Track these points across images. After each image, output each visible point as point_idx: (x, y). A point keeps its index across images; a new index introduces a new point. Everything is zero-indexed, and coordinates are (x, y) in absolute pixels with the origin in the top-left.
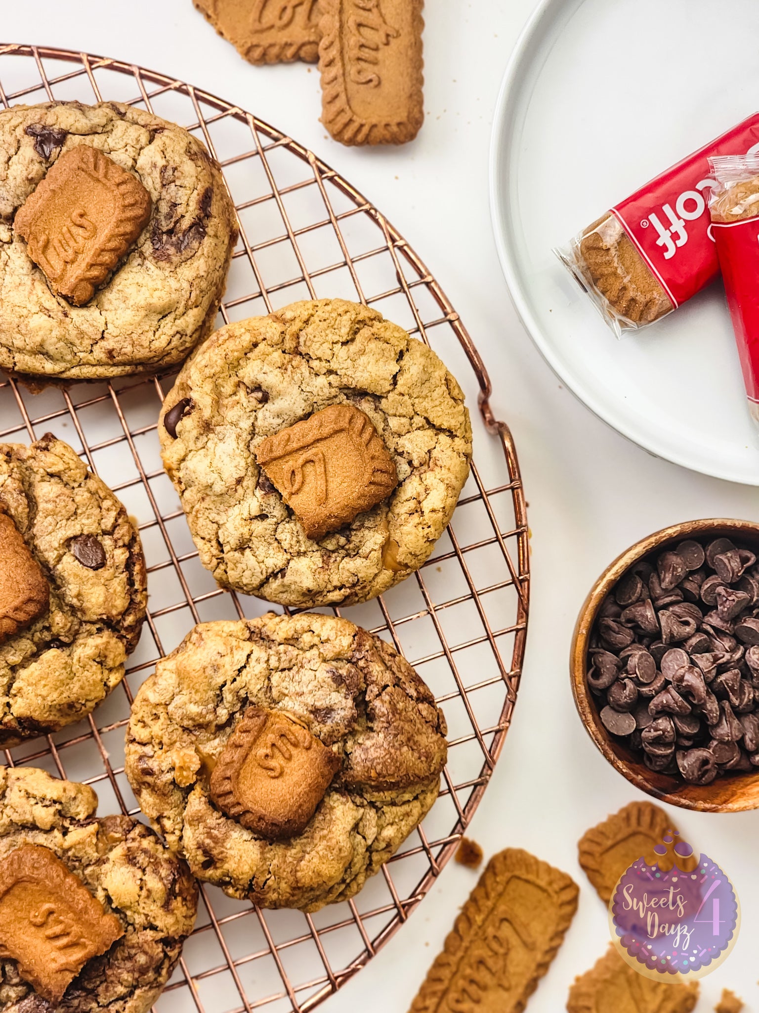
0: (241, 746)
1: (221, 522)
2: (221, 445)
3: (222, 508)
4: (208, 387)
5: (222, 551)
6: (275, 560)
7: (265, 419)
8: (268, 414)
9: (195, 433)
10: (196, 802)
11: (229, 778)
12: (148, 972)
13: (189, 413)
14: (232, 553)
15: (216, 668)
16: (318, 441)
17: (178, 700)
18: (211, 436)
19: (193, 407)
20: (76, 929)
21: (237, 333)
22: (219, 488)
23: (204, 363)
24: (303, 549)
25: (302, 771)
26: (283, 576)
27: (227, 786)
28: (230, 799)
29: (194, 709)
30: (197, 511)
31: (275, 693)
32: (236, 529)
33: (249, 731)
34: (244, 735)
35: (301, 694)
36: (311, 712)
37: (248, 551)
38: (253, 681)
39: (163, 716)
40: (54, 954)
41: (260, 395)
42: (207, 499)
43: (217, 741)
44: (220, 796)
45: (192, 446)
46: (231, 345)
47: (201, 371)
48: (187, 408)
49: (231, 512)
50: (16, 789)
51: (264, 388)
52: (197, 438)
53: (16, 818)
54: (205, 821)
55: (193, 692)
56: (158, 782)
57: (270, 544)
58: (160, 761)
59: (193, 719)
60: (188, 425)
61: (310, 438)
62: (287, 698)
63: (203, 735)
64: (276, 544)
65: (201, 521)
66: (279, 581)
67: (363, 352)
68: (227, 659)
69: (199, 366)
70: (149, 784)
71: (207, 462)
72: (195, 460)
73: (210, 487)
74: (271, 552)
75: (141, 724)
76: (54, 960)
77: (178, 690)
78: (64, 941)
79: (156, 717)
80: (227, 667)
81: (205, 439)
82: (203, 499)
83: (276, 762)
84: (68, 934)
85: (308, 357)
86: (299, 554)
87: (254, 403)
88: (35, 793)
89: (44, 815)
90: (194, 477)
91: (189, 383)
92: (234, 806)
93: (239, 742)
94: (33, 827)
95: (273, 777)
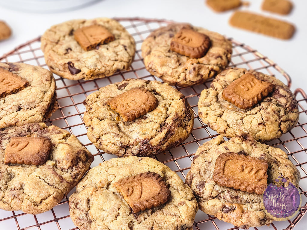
2: (84, 57)
3: (104, 58)
6: (121, 48)
10: (203, 60)
11: (193, 49)
13: (73, 64)
17: (171, 66)
18: (81, 60)
20: (247, 80)
22: (97, 56)
24: (118, 42)
25: (189, 34)
27: (196, 49)
28: (200, 49)
29: (173, 61)
33: (178, 45)
37: (118, 53)
39: (176, 69)
40: (257, 85)
41: (69, 50)
42: (101, 60)
44: (199, 52)
45: (84, 65)
47: (60, 60)
48: (71, 64)
50: (205, 102)
51: (67, 49)
52: (81, 63)
53: (215, 100)
54: (209, 57)
55: (167, 61)
56: (197, 66)
59: (176, 62)
60: (77, 65)
64: (116, 47)
68: (156, 54)
70: (198, 70)
71: (89, 60)
73: (97, 59)
76: (259, 85)
77: (168, 66)
78: (252, 83)
79: (177, 71)
82: (101, 62)
83: (187, 39)
84: (249, 82)
88: (205, 96)
90: (93, 63)
91: (63, 64)
93: (182, 47)
94: (217, 96)
95: (192, 40)
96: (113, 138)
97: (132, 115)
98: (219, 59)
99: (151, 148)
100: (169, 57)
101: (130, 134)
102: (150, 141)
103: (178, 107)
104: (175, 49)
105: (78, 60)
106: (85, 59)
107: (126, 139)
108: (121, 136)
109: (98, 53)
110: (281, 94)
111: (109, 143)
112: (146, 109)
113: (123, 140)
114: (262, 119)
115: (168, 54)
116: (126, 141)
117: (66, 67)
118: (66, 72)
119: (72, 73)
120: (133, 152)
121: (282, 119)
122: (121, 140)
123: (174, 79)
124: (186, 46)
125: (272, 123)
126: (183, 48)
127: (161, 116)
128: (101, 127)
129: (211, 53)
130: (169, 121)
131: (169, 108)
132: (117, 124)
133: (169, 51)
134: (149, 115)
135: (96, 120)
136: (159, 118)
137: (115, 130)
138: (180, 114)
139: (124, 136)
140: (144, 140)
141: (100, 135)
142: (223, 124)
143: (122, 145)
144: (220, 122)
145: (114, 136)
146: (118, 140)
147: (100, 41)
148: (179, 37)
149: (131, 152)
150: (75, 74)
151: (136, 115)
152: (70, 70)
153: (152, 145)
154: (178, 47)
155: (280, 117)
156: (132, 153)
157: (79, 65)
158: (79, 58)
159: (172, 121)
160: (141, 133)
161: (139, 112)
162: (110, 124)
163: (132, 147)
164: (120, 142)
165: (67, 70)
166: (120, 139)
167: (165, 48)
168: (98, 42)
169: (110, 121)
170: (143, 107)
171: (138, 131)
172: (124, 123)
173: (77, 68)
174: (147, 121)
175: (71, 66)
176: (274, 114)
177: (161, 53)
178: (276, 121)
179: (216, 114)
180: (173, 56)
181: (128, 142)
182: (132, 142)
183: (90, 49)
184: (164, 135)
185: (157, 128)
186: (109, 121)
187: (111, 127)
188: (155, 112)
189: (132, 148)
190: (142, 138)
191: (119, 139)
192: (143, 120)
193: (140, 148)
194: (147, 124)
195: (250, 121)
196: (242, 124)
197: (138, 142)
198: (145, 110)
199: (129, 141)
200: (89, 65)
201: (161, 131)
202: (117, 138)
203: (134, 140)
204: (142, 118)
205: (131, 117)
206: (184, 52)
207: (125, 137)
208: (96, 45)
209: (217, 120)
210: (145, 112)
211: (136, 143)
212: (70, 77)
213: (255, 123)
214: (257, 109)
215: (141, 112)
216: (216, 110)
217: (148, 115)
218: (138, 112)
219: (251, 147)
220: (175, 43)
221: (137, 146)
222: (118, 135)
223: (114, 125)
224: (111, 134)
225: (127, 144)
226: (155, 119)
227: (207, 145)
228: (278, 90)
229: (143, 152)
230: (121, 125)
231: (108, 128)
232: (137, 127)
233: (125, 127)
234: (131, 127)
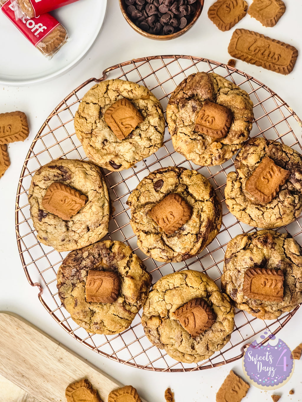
0: (207, 130)
1: (144, 147)
2: (121, 151)
3: (139, 147)
4: (105, 157)
5: (152, 146)
6: (152, 129)
7: (112, 139)
8: (110, 139)
9: (119, 159)
10: (226, 141)
11: (217, 132)
12: (277, 148)
13: (113, 162)
14: (152, 142)
15: (186, 142)
16: (116, 122)
17: (197, 152)
18: (119, 154)
19: (112, 160)
20: (268, 170)
21: (88, 152)
22: (134, 149)
23: (98, 160)
24: (148, 122)
25: (211, 111)
26: (156, 127)
27: (219, 132)
28: (223, 131)
29: (199, 146)
30: (142, 155)
31: (190, 123)
32: (145, 142)
33: (203, 129)
34: (204, 130)
35: (190, 116)
36: (194, 112)
37: (151, 138)
38: (188, 130)
39: (203, 155)
40: (276, 175)
41: (105, 142)
42: (138, 152)
43: (207, 138)
44: (223, 134)
45: (123, 159)
46: (92, 153)
47: (101, 160)
48: (112, 162)
49: (140, 144)
50: (231, 195)
51: (103, 141)
52: (120, 158)
53: (239, 193)
54: (231, 138)
55: (194, 147)
56: (222, 153)
57: (148, 132)
58: (216, 154)
59: (202, 146)
60: (117, 161)
61: (115, 125)
62: (191, 120)
63: (206, 143)
64: (147, 130)
65: (144, 153)
66: (158, 128)
67: (88, 114)
68: (183, 139)
69: (99, 161)
70: (223, 156)
71: (127, 154)
72: (127, 158)
73: (134, 152)
74: (150, 131)
75: (207, 162)
76: (278, 175)
77: (195, 152)
78: (272, 173)
79: (204, 157)
80: (185, 138)
81: (120, 156)
82: (138, 153)
83: (210, 119)
84: (269, 172)
85: (92, 130)
86: (149, 123)
87: (107, 143)
88: (231, 189)
89: (237, 185)
90: (132, 157)
91: (105, 163)
92: (225, 130)
93: (206, 131)
94: (241, 188)
95: (215, 120)
96: (160, 252)
98: (242, 137)
100: (195, 140)
101: (173, 247)
102: (190, 252)
103: (209, 211)
105: (116, 155)
106: (123, 153)
107: (171, 253)
108: (166, 251)
110: (297, 179)
113: (168, 254)
114: (280, 213)
115: (194, 136)
116: (171, 255)
117: (108, 164)
118: (109, 167)
119: (114, 168)
121: (296, 208)
122: (167, 255)
124: (210, 128)
125: (288, 215)
127: (196, 225)
128: (148, 242)
129: (234, 131)
130: (203, 229)
131: (202, 214)
132: (162, 239)
133: (194, 133)
134: (187, 227)
135: (143, 234)
136: (194, 229)
137: (160, 245)
138: (211, 218)
139: (169, 250)
140: (185, 253)
141: (149, 248)
142: (247, 219)
144: (244, 217)
148: (202, 118)
150: (117, 169)
152: (112, 166)
155: (294, 207)
157: (119, 161)
158: (117, 153)
159: (205, 229)
160: (182, 248)
162: (156, 240)
163: (176, 258)
167: (190, 128)
168: (130, 131)
171: (180, 246)
172: (167, 235)
173: (118, 164)
174: (185, 232)
176: (290, 206)
177: (187, 137)
178: (292, 211)
179: (241, 209)
180: (199, 138)
182: (175, 254)
184: (200, 245)
185: (195, 240)
186: (155, 236)
187: (157, 242)
188: (191, 222)
190: (183, 252)
191: (165, 254)
192: (181, 232)
193: (182, 257)
194: (186, 237)
195: (270, 216)
196: (263, 219)
197: (181, 254)
199: (173, 254)
201: (197, 242)
202: (163, 253)
203: (177, 253)
204: (181, 230)
207: (170, 251)
208: (130, 134)
209: (242, 215)
210: (183, 225)
211: (179, 255)
213: (273, 218)
214: (275, 202)
216: (242, 204)
219: (270, 251)
220: (199, 126)
221: (180, 257)
222: (164, 249)
223: (159, 240)
224: (158, 249)
225: (172, 257)
226: (191, 231)
227: (235, 247)
228: (294, 173)
230: (165, 238)
231: (155, 243)
232: (178, 242)
233: (168, 239)
234: (173, 240)
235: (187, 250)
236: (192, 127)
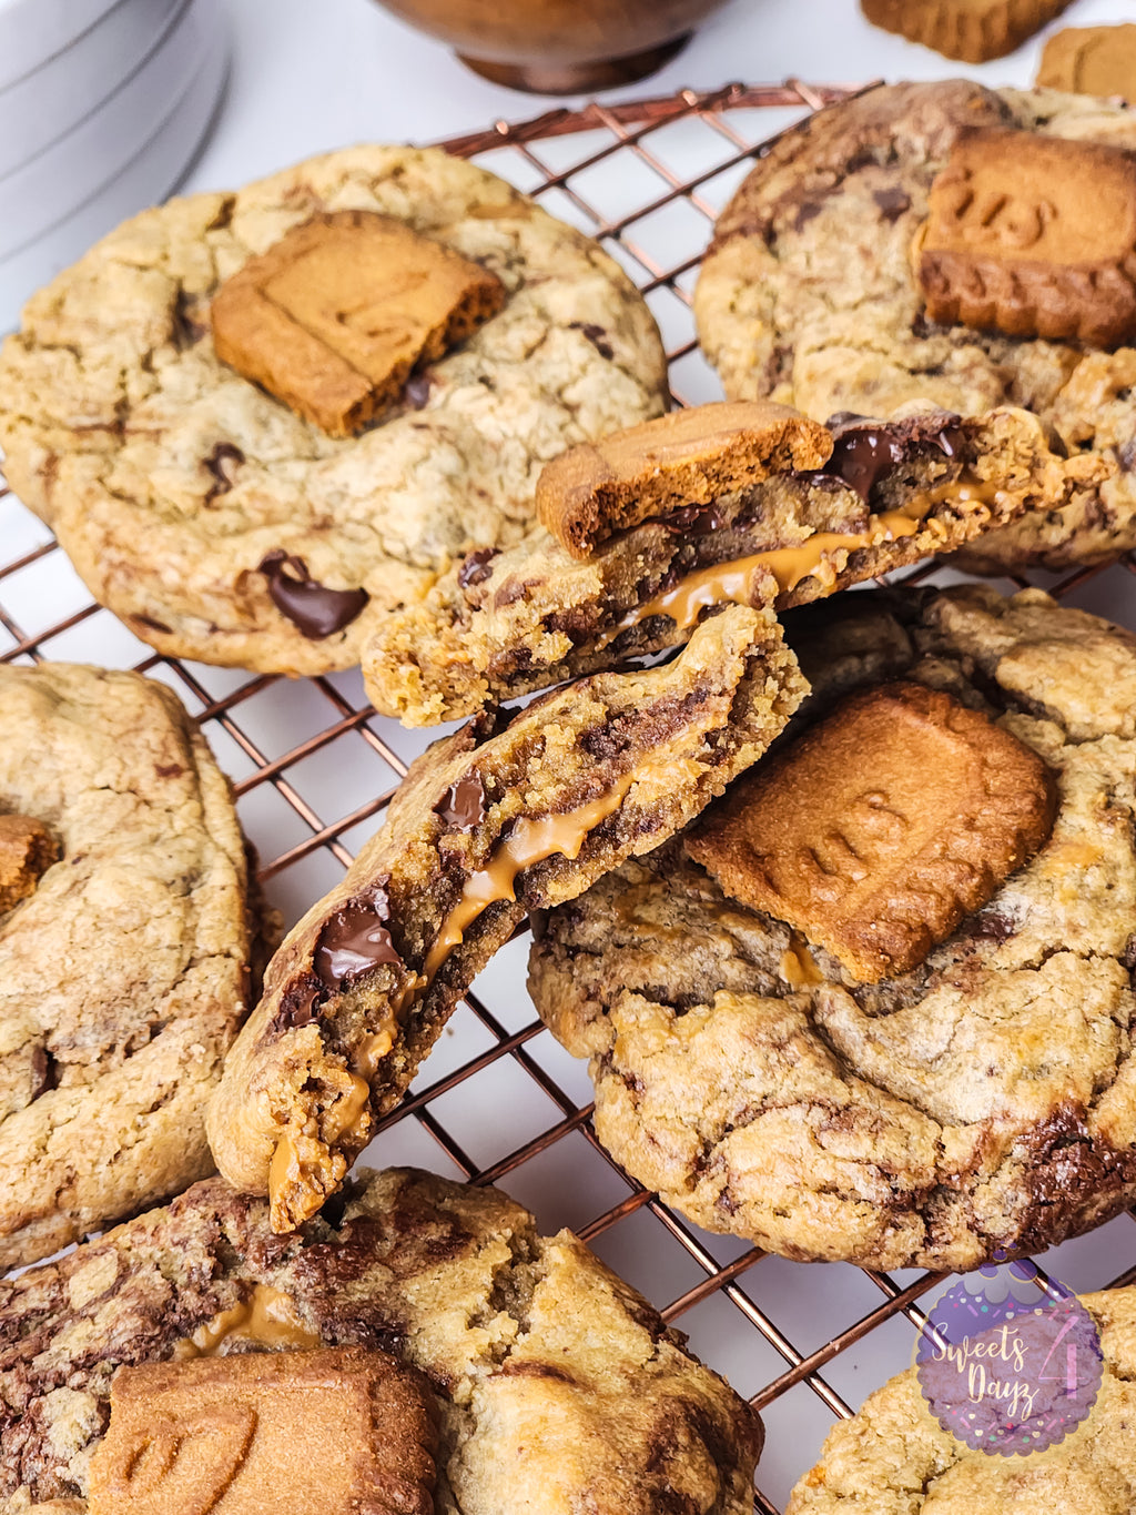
0: (1015, 280)
1: (524, 455)
2: (354, 491)
6: (571, 349)
9: (340, 544)
11: (1092, 280)
13: (300, 564)
18: (338, 517)
19: (280, 557)
22: (447, 462)
24: (531, 312)
25: (1019, 170)
26: (599, 330)
31: (880, 287)
32: (525, 409)
34: (989, 284)
35: (865, 251)
36: (894, 221)
38: (870, 320)
42: (481, 483)
43: (1028, 360)
45: (373, 549)
48: (288, 569)
49: (494, 435)
52: (352, 539)
60: (328, 565)
62: (884, 270)
68: (842, 374)
71: (397, 500)
72: (399, 527)
73: (449, 480)
80: (857, 366)
81: (350, 525)
82: (482, 495)
91: (230, 577)
93: (1005, 283)
95: (1055, 213)
96: (816, 1140)
97: (910, 930)
99: (1113, 1169)
100: (934, 371)
101: (930, 1082)
102: (1094, 1115)
104: (957, 302)
105: (319, 521)
106: (372, 504)
107: (914, 1138)
108: (866, 1121)
109: (444, 435)
111: (793, 1193)
112: (995, 863)
113: (887, 1148)
115: (922, 352)
116: (914, 1151)
117: (258, 597)
118: (264, 630)
119: (311, 630)
120: (988, 1227)
122: (879, 1156)
123: (1022, 530)
124: (1036, 265)
126: (1018, 290)
127: (1110, 887)
128: (695, 1070)
133: (919, 329)
134: (1025, 904)
135: (644, 1017)
136: (1098, 915)
137: (808, 1073)
139: (888, 1110)
140: (1048, 1124)
141: (708, 1130)
143: (895, 1191)
145: (822, 1129)
146: (861, 1154)
147: (419, 338)
148: (961, 212)
149: (970, 1227)
150: (332, 632)
151: (933, 924)
152: (287, 611)
153: (1111, 1150)
154: (979, 286)
156: (981, 1234)
157: (342, 556)
158: (320, 509)
160: (1013, 1066)
161: (949, 898)
162: (763, 1037)
163: (967, 1188)
164: (873, 1169)
165: (269, 616)
166: (867, 1142)
167: (884, 312)
168: (408, 353)
169: (755, 1011)
170: (969, 846)
171: (989, 1055)
172: (856, 995)
173: (336, 583)
174: (1022, 950)
175: (287, 582)
177: (869, 357)
180: (961, 357)
181: (934, 1153)
182: (959, 1149)
183: (366, 415)
185: (1117, 1001)
186: (753, 1009)
187: (774, 1056)
189: (972, 1192)
190: (1029, 1107)
191: (864, 1147)
192: (985, 949)
193: (1031, 1183)
194: (1034, 987)
197: (1009, 1142)
198: (987, 872)
199: (940, 1146)
200: (413, 541)
202: (844, 1137)
203: (975, 1134)
204: (978, 935)
205: (901, 946)
206: (1029, 313)
207: (905, 1120)
208: (405, 374)
210: (991, 886)
211: (991, 1147)
212: (303, 659)
215: (966, 889)
217: (1014, 900)
218: (941, 898)
220: (948, 263)
221: (1005, 1175)
222: (847, 1108)
223: (793, 1035)
224: (785, 1113)
225: (932, 1171)
229: (1055, 1209)
230: (842, 1019)
231: (754, 1063)
232: (968, 1021)
233: (875, 1026)
234: (922, 1027)
235: (1059, 1085)
236: (896, 304)
